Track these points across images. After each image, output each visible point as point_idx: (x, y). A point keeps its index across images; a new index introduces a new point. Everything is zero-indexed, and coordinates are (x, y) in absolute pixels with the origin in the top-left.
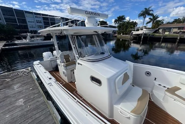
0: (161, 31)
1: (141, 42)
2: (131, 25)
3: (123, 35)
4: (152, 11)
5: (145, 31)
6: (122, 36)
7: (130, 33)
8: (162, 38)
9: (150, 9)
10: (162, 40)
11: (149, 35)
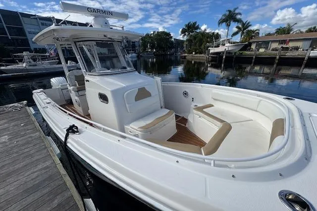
0: (253, 47)
1: (223, 65)
2: (207, 38)
3: (196, 55)
4: (240, 14)
5: (227, 47)
6: (194, 57)
7: (206, 50)
8: (254, 57)
9: (237, 11)
10: (253, 61)
11: (235, 53)
